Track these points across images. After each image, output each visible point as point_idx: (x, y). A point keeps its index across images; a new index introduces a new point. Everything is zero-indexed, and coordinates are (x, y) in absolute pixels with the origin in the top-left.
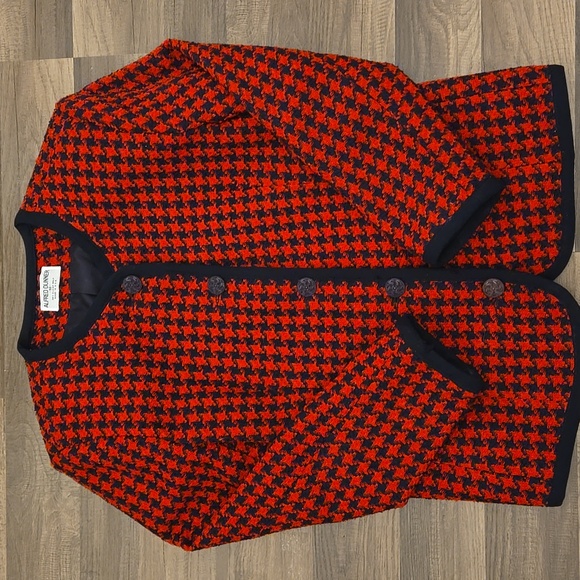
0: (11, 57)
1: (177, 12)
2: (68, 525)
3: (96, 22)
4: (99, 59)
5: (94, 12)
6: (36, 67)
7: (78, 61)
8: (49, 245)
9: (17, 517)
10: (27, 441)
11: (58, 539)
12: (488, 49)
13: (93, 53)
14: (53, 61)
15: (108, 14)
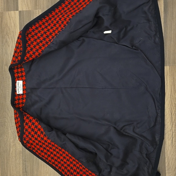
2: (18, 147)
4: (26, 11)
6: (7, 14)
7: (20, 12)
8: (19, 74)
9: (3, 146)
10: (6, 123)
11: (16, 152)
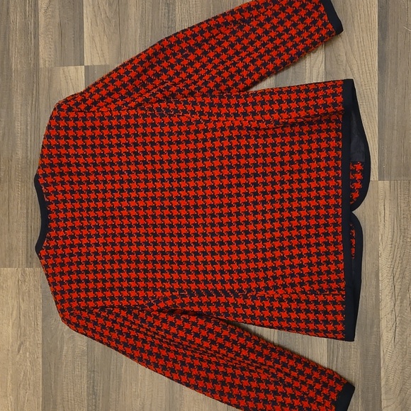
0: (47, 65)
1: (147, 40)
2: (79, 343)
3: (98, 45)
4: (100, 66)
5: (97, 39)
6: (62, 71)
7: (87, 68)
9: (48, 339)
11: (74, 352)
12: (328, 65)
13: (96, 63)
14: (72, 67)
15: (106, 40)
